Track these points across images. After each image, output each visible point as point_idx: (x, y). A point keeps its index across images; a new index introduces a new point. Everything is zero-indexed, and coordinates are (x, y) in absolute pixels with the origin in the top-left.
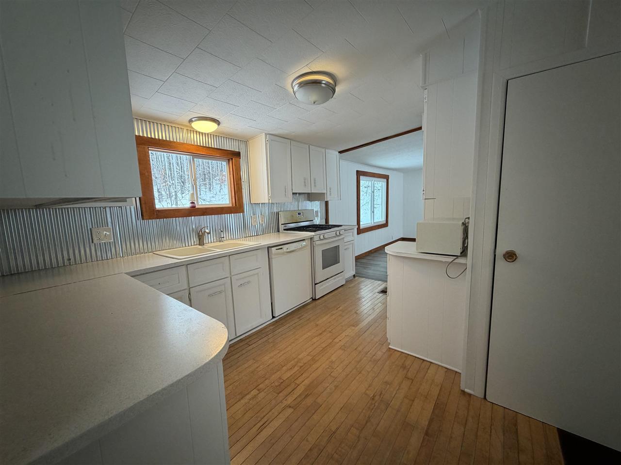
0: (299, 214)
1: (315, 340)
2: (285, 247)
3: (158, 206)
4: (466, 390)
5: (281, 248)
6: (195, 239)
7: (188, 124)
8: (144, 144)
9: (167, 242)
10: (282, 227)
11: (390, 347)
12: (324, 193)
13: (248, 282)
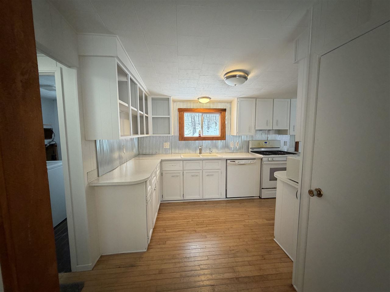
0: (265, 143)
1: (236, 215)
2: (237, 162)
3: (185, 136)
4: (294, 286)
5: (234, 162)
6: (198, 151)
7: (197, 100)
8: (182, 111)
9: (187, 150)
10: (250, 150)
11: (274, 239)
12: (287, 130)
13: (212, 175)
